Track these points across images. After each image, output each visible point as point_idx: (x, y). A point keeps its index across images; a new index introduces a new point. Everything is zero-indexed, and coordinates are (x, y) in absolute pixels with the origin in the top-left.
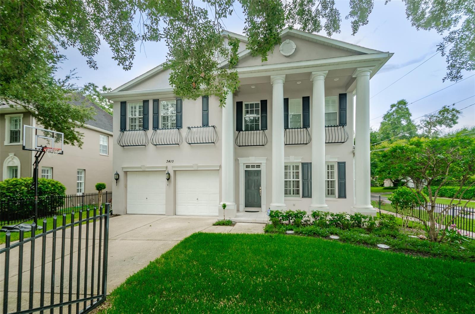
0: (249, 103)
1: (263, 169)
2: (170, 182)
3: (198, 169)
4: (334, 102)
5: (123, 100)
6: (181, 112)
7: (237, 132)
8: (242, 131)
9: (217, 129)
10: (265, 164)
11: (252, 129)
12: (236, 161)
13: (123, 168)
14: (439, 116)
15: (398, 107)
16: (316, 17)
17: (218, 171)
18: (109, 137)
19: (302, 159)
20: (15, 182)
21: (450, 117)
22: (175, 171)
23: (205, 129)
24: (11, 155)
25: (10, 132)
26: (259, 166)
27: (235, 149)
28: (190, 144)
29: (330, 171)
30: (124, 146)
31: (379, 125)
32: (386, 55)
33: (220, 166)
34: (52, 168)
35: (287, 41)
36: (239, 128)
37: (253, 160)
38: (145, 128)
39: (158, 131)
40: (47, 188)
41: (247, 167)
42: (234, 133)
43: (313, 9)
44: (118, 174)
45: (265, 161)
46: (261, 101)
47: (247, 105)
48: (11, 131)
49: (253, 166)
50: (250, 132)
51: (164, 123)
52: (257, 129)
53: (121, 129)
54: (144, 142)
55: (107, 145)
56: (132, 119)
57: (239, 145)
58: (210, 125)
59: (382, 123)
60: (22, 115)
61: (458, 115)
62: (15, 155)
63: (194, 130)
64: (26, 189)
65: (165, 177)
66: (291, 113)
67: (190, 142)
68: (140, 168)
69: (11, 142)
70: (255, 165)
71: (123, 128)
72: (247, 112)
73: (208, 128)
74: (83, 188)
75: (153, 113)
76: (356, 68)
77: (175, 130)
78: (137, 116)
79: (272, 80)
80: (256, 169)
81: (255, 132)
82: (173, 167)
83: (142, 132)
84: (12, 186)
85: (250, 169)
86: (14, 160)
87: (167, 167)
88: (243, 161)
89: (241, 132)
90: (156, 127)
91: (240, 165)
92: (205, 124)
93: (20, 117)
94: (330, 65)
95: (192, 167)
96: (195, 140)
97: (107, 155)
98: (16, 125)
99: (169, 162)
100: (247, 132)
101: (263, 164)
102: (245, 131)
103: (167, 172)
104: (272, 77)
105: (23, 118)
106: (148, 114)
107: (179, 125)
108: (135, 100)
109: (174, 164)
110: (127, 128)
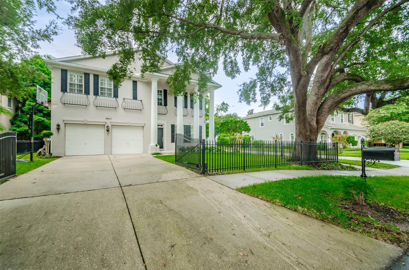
1: (165, 127)
2: (109, 133)
3: (130, 125)
5: (64, 68)
9: (143, 103)
10: (166, 125)
13: (64, 121)
14: (221, 106)
17: (142, 127)
21: (225, 107)
22: (113, 125)
23: (135, 101)
28: (124, 109)
30: (64, 104)
32: (220, 86)
33: (145, 124)
38: (87, 92)
39: (99, 97)
44: (59, 125)
45: (166, 123)
46: (164, 90)
51: (103, 92)
53: (61, 90)
54: (86, 103)
56: (72, 84)
57: (160, 114)
58: (138, 99)
61: (228, 107)
63: (128, 100)
65: (105, 129)
68: (83, 121)
70: (162, 125)
71: (64, 89)
75: (94, 84)
77: (113, 98)
78: (77, 82)
80: (162, 127)
81: (160, 106)
83: (85, 96)
87: (106, 123)
90: (96, 94)
92: (135, 98)
99: (108, 119)
103: (106, 126)
106: (89, 83)
107: (116, 96)
108: (77, 70)
109: (111, 121)
110: (68, 90)
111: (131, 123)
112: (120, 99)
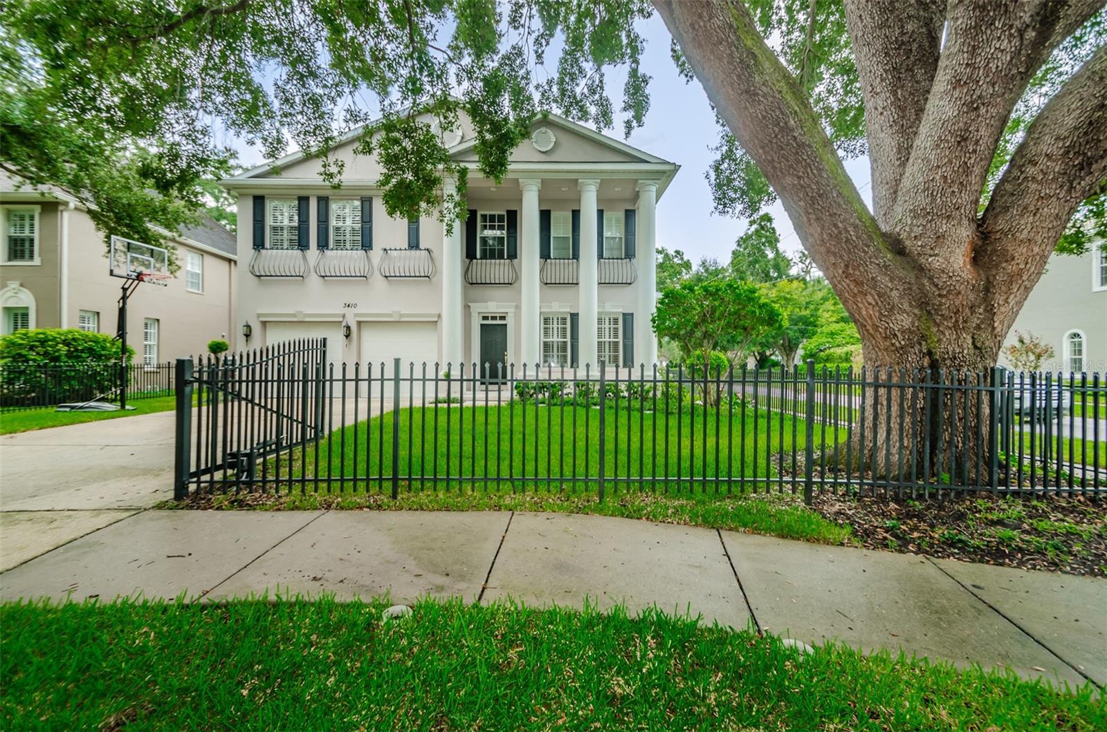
0: (488, 213)
1: (510, 322)
2: (350, 341)
3: (400, 320)
4: (618, 220)
5: (258, 192)
6: (370, 221)
7: (468, 261)
8: (476, 258)
9: (435, 254)
10: (513, 315)
11: (492, 257)
12: (467, 307)
13: (259, 316)
15: (760, 224)
16: (581, 101)
17: (434, 323)
18: (205, 255)
19: (571, 306)
20: (42, 336)
22: (359, 323)
23: (414, 253)
24: (14, 285)
25: (7, 239)
26: (503, 318)
27: (465, 289)
28: (386, 277)
29: (612, 326)
30: (259, 276)
31: (730, 255)
33: (439, 316)
34: (98, 313)
35: (543, 129)
36: (470, 254)
37: (493, 307)
38: (303, 245)
39: (328, 253)
40: (104, 348)
41: (485, 318)
42: (463, 262)
43: (578, 90)
44: (248, 327)
45: (513, 310)
46: (508, 212)
47: (484, 217)
48: (10, 237)
49: (494, 318)
50: (489, 261)
51: (338, 238)
52: (501, 257)
53: (254, 245)
54: (302, 271)
55: (200, 272)
56: (275, 229)
57: (471, 283)
58: (422, 246)
59: (734, 253)
60: (38, 209)
62: (22, 285)
63: (395, 253)
64: (66, 348)
65: (343, 331)
66: (554, 233)
67: (388, 274)
68: (294, 315)
69: (10, 260)
70: (498, 315)
71: (259, 244)
72: (485, 227)
73: (418, 252)
74: (154, 356)
75: (318, 221)
76: (637, 180)
77: (359, 252)
78: (286, 222)
79: (521, 185)
80: (498, 322)
81: (498, 261)
82: (356, 315)
83: (297, 253)
84: (37, 344)
85: (490, 322)
86: (21, 295)
87: (344, 316)
88: (478, 309)
89: (474, 261)
90: (323, 245)
91: (473, 314)
92: (414, 244)
93: (33, 210)
94: (602, 172)
95: (390, 315)
96: (397, 270)
97: (200, 292)
98: (22, 226)
99: (349, 306)
100: (484, 261)
101: (510, 315)
102: (481, 259)
103: (344, 324)
104: (520, 180)
105: (40, 214)
106: (307, 221)
107: (367, 245)
108: (282, 194)
109: (357, 311)
110: (267, 245)
111: (401, 316)
112: (376, 253)
